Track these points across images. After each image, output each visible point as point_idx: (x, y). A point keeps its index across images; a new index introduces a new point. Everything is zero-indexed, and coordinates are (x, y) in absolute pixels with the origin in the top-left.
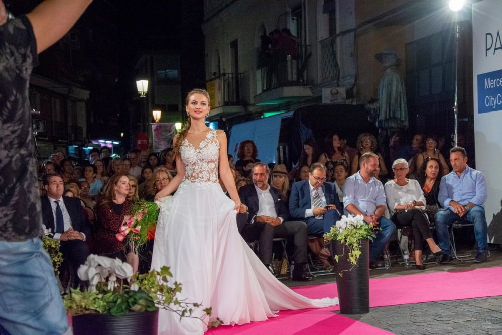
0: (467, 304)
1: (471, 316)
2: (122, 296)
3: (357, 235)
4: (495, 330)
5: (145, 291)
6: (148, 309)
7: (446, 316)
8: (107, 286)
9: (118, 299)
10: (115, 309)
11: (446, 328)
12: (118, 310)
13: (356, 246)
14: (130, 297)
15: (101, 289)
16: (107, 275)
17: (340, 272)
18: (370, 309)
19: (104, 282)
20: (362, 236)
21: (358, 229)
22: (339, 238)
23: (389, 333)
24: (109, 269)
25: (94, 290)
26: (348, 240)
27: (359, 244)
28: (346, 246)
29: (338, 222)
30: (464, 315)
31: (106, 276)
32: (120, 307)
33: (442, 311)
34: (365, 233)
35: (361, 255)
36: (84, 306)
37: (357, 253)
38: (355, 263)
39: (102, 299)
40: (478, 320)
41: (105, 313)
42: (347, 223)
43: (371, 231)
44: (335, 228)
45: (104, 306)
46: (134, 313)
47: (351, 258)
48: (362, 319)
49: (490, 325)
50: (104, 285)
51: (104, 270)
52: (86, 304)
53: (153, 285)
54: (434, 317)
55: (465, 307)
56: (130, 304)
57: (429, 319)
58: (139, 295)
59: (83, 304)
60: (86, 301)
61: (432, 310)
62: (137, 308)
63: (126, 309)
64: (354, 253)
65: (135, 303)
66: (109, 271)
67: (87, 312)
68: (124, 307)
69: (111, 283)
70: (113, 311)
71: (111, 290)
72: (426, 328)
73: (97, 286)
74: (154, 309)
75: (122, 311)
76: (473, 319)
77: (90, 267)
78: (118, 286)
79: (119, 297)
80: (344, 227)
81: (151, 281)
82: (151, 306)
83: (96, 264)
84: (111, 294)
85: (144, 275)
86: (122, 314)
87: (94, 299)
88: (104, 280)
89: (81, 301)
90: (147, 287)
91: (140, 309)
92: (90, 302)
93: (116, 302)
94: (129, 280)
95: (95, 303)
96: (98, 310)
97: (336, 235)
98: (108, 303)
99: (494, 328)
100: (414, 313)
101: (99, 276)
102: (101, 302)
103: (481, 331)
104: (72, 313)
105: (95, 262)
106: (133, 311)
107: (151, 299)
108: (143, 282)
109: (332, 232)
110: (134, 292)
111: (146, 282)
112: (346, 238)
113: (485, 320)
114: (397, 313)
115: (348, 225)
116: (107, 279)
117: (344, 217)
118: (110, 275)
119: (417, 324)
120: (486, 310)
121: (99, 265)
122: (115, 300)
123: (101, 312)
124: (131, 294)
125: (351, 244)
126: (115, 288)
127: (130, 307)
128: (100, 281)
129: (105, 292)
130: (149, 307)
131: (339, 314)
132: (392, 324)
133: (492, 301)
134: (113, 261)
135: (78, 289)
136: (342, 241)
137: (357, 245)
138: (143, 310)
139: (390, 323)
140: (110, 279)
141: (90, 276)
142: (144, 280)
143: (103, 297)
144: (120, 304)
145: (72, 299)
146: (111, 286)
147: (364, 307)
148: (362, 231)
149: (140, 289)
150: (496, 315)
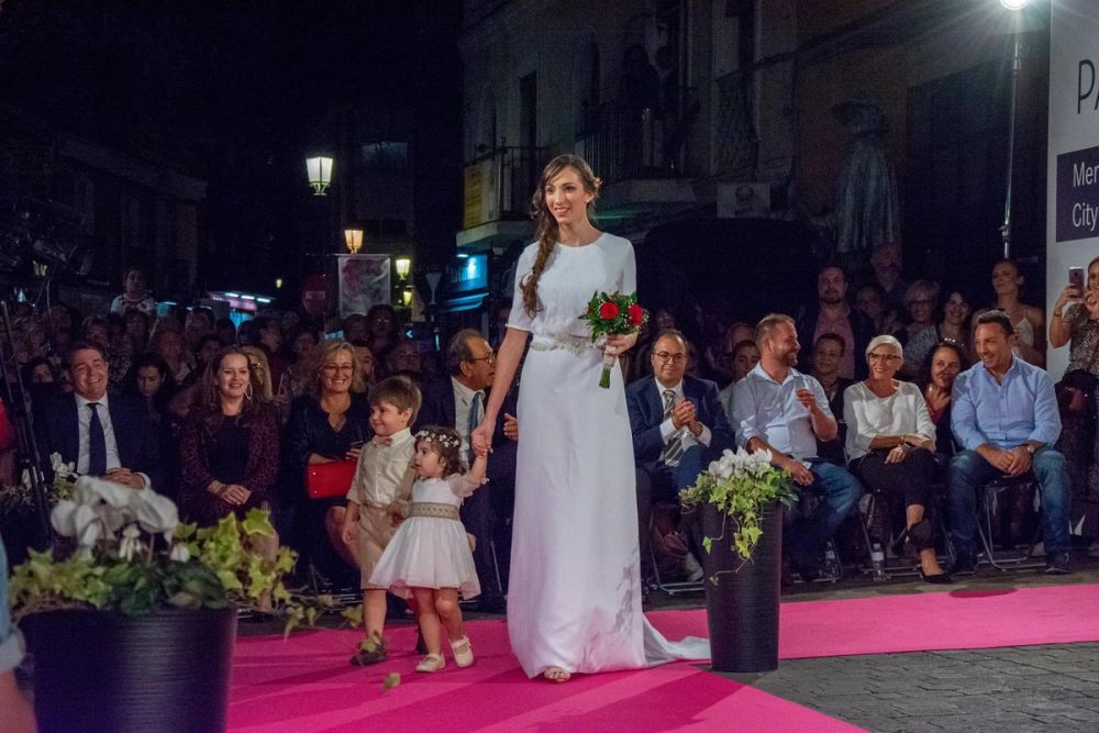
0: (998, 658)
1: (1003, 682)
2: (150, 571)
3: (755, 493)
4: (1051, 711)
5: (209, 563)
6: (215, 605)
7: (948, 681)
8: (117, 547)
9: (140, 576)
10: (133, 599)
11: (942, 704)
12: (137, 602)
13: (752, 519)
14: (169, 574)
15: (103, 557)
16: (120, 522)
17: (713, 575)
18: (779, 663)
19: (113, 541)
20: (767, 497)
21: (759, 479)
22: (713, 498)
24: (125, 511)
25: (87, 556)
26: (734, 503)
27: (758, 513)
28: (729, 518)
29: (714, 463)
30: (989, 680)
31: (117, 527)
32: (142, 594)
33: (941, 670)
34: (773, 489)
35: (761, 539)
36: (57, 592)
37: (753, 533)
38: (747, 554)
39: (104, 577)
40: (1018, 690)
41: (109, 608)
42: (734, 466)
43: (787, 486)
44: (706, 479)
45: (107, 594)
46: (176, 613)
47: (738, 543)
48: (758, 682)
49: (1041, 701)
50: (111, 548)
51: (114, 514)
52: (65, 587)
53: (228, 553)
54: (920, 683)
55: (993, 663)
56: (168, 591)
57: (908, 686)
58: (190, 572)
59: (58, 587)
60: (64, 579)
61: (917, 669)
62: (182, 599)
63: (157, 601)
64: (745, 532)
65: (177, 589)
66: (126, 517)
67: (66, 606)
68: (152, 596)
69: (129, 542)
70: (128, 605)
71: (126, 557)
72: (899, 705)
73: (95, 551)
74: (224, 604)
75: (148, 605)
76: (1007, 689)
77: (81, 502)
78: (143, 550)
79: (141, 572)
80: (726, 474)
81: (225, 543)
82: (215, 595)
83: (95, 499)
84: (126, 565)
85: (209, 529)
86: (147, 611)
87: (86, 577)
88: (111, 536)
89: (50, 578)
90: (214, 556)
91: (192, 603)
92: (72, 584)
93: (132, 584)
94: (168, 537)
95: (85, 586)
96: (92, 600)
97: (707, 492)
98: (116, 586)
99: (1051, 707)
100: (878, 673)
101: (100, 526)
102: (101, 584)
103: (1020, 714)
104: (31, 607)
105: (91, 493)
106: (172, 607)
107: (215, 581)
108: (205, 546)
109: (699, 487)
110: (179, 564)
111: (212, 545)
112: (729, 498)
113: (1034, 692)
114: (840, 671)
115: (736, 471)
116: (119, 534)
117: (728, 453)
118: (126, 525)
119: (880, 696)
120: (1039, 671)
121: (103, 502)
122: (132, 579)
123: (98, 605)
124: (172, 568)
125: (740, 513)
126: (135, 555)
127: (167, 597)
128: (102, 537)
129: (111, 563)
130: (211, 598)
131: (710, 671)
132: (823, 693)
133: (1056, 653)
134: (137, 494)
135: (48, 554)
136: (721, 507)
137: (754, 517)
138: (199, 604)
139: (819, 692)
140: (125, 533)
141: (80, 525)
142: (208, 541)
143: (105, 574)
144: (141, 589)
145: (31, 574)
146: (127, 549)
147: (766, 657)
148: (766, 487)
149: (194, 559)
150: (1059, 682)
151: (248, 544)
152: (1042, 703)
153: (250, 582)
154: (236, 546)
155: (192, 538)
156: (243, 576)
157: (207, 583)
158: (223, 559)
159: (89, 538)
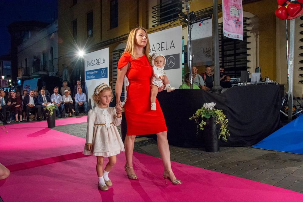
0: (79, 124)
1: (79, 127)
3: (52, 108)
11: (73, 129)
17: (48, 117)
23: (59, 131)
27: (53, 110)
28: (49, 111)
33: (73, 126)
37: (52, 113)
38: (52, 115)
47: (50, 114)
48: (53, 129)
57: (69, 128)
61: (71, 126)
72: (68, 130)
80: (49, 106)
97: (47, 108)
100: (66, 127)
112: (49, 109)
114: (62, 127)
125: (51, 110)
131: (47, 128)
132: (60, 129)
147: (54, 126)
148: (54, 107)
150: (85, 126)
152: (83, 128)
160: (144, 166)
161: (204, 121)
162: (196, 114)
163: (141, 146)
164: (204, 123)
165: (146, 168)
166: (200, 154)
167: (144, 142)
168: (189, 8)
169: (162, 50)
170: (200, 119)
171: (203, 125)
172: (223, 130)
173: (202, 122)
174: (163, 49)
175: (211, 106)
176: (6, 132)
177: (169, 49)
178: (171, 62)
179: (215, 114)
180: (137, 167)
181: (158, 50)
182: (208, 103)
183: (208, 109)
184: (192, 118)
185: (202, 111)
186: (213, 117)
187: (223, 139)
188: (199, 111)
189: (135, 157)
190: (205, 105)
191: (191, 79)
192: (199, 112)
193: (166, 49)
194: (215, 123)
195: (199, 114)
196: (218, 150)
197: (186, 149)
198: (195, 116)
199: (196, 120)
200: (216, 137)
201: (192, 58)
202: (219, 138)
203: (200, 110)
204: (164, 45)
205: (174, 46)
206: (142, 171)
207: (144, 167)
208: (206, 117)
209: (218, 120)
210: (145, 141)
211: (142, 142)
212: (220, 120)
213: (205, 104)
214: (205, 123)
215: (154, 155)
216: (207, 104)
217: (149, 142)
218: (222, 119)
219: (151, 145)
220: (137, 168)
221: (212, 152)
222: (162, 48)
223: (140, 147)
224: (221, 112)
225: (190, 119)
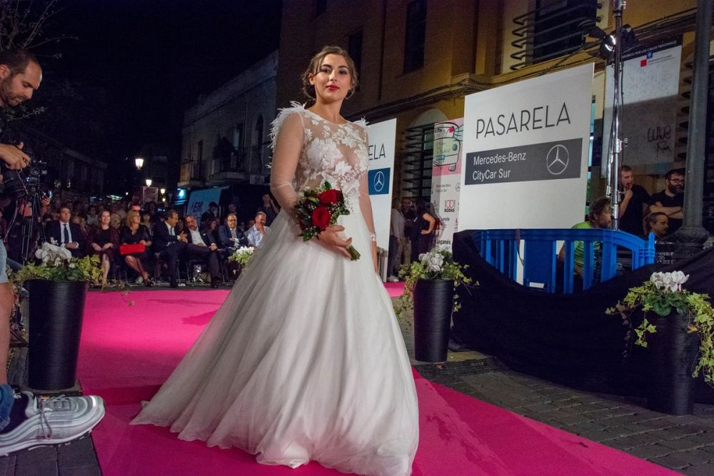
2: (63, 270)
5: (80, 269)
6: (80, 280)
8: (54, 263)
9: (60, 271)
10: (57, 278)
14: (68, 271)
15: (49, 265)
16: (55, 256)
21: (249, 255)
22: (237, 260)
24: (57, 253)
25: (45, 265)
28: (241, 265)
32: (60, 276)
36: (35, 274)
41: (50, 279)
45: (50, 276)
46: (70, 282)
50: (52, 263)
51: (53, 254)
52: (38, 273)
53: (86, 266)
58: (74, 271)
60: (38, 271)
62: (72, 278)
63: (64, 278)
65: (70, 275)
66: (57, 255)
67: (38, 278)
69: (57, 262)
71: (56, 266)
73: (47, 263)
75: (62, 279)
77: (44, 250)
78: (61, 264)
80: (241, 253)
81: (86, 264)
82: (82, 277)
83: (48, 249)
84: (56, 268)
86: (61, 281)
87: (44, 271)
88: (52, 260)
89: (34, 270)
90: (82, 267)
91: (75, 280)
92: (40, 272)
94: (69, 261)
95: (44, 273)
96: (46, 277)
97: (235, 258)
98: (53, 274)
101: (49, 257)
102: (48, 273)
104: (28, 278)
105: (47, 247)
106: (68, 280)
107: (82, 274)
110: (71, 268)
112: (241, 260)
115: (244, 252)
116: (55, 259)
117: (242, 247)
118: (57, 257)
121: (50, 250)
122: (58, 272)
123: (48, 279)
124: (69, 269)
125: (244, 264)
126: (59, 265)
127: (67, 277)
128: (50, 260)
129: (52, 267)
135: (34, 264)
136: (239, 262)
138: (77, 280)
141: (43, 256)
142: (81, 263)
143: (50, 270)
145: (28, 269)
146: (57, 264)
149: (76, 268)
151: (92, 264)
153: (92, 274)
154: (89, 264)
155: (77, 262)
156: (90, 273)
157: (79, 274)
158: (85, 268)
159: (46, 260)
160: (470, 429)
161: (651, 322)
162: (625, 299)
163: (465, 373)
164: (650, 326)
165: (474, 436)
166: (632, 414)
167: (472, 364)
168: (622, 7)
169: (534, 128)
170: (637, 315)
171: (647, 332)
172: (707, 354)
173: (645, 325)
174: (537, 124)
175: (674, 280)
176: (130, 305)
177: (553, 125)
178: (557, 159)
179: (687, 303)
180: (449, 430)
181: (524, 127)
182: (664, 272)
183: (663, 288)
184: (613, 310)
185: (646, 294)
186: (677, 314)
187: (706, 380)
188: (635, 293)
189: (446, 403)
190: (656, 276)
191: (613, 204)
192: (636, 296)
193: (547, 126)
194: (684, 330)
195: (637, 302)
196: (690, 411)
197: (588, 396)
198: (621, 304)
199: (624, 317)
200: (684, 372)
201: (623, 147)
202: (696, 374)
203: (640, 290)
204: (540, 115)
205: (568, 119)
206: (463, 443)
207: (470, 432)
208: (657, 310)
209: (694, 324)
210: (474, 361)
211: (467, 363)
212: (700, 324)
213: (654, 274)
214: (652, 329)
215: (499, 403)
216: (661, 274)
217: (485, 365)
218: (706, 322)
219: (491, 374)
220: (449, 432)
221: (672, 414)
222: (534, 121)
223: (462, 377)
224: (706, 300)
225: (608, 312)
